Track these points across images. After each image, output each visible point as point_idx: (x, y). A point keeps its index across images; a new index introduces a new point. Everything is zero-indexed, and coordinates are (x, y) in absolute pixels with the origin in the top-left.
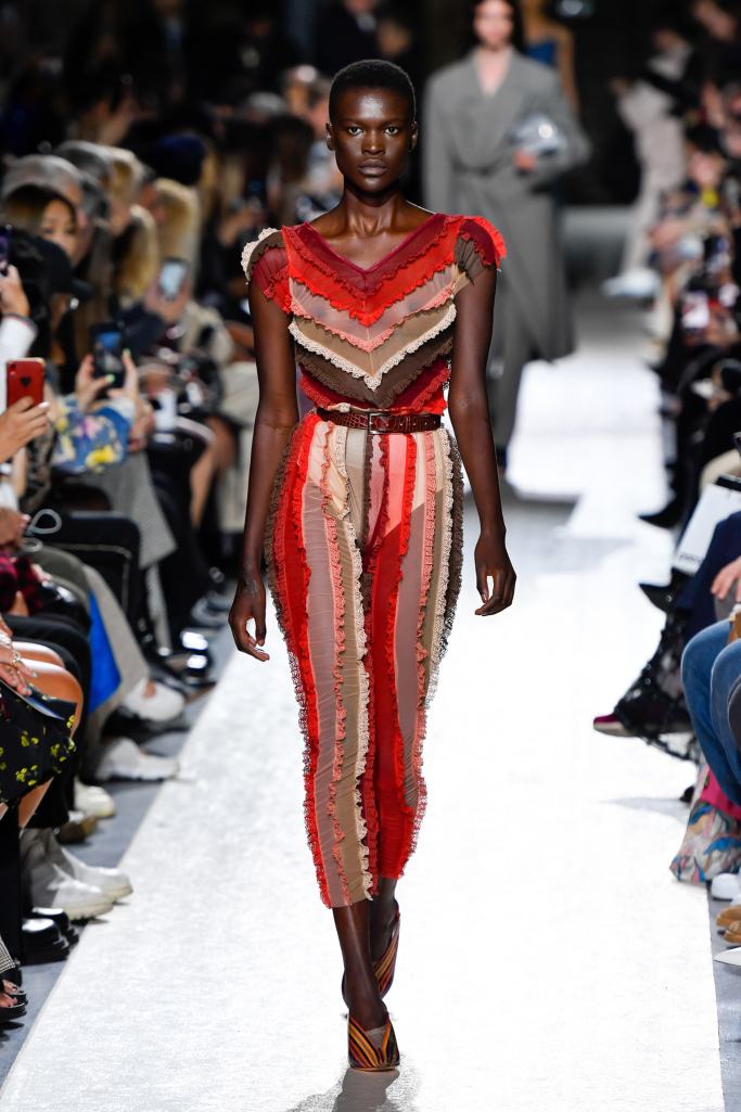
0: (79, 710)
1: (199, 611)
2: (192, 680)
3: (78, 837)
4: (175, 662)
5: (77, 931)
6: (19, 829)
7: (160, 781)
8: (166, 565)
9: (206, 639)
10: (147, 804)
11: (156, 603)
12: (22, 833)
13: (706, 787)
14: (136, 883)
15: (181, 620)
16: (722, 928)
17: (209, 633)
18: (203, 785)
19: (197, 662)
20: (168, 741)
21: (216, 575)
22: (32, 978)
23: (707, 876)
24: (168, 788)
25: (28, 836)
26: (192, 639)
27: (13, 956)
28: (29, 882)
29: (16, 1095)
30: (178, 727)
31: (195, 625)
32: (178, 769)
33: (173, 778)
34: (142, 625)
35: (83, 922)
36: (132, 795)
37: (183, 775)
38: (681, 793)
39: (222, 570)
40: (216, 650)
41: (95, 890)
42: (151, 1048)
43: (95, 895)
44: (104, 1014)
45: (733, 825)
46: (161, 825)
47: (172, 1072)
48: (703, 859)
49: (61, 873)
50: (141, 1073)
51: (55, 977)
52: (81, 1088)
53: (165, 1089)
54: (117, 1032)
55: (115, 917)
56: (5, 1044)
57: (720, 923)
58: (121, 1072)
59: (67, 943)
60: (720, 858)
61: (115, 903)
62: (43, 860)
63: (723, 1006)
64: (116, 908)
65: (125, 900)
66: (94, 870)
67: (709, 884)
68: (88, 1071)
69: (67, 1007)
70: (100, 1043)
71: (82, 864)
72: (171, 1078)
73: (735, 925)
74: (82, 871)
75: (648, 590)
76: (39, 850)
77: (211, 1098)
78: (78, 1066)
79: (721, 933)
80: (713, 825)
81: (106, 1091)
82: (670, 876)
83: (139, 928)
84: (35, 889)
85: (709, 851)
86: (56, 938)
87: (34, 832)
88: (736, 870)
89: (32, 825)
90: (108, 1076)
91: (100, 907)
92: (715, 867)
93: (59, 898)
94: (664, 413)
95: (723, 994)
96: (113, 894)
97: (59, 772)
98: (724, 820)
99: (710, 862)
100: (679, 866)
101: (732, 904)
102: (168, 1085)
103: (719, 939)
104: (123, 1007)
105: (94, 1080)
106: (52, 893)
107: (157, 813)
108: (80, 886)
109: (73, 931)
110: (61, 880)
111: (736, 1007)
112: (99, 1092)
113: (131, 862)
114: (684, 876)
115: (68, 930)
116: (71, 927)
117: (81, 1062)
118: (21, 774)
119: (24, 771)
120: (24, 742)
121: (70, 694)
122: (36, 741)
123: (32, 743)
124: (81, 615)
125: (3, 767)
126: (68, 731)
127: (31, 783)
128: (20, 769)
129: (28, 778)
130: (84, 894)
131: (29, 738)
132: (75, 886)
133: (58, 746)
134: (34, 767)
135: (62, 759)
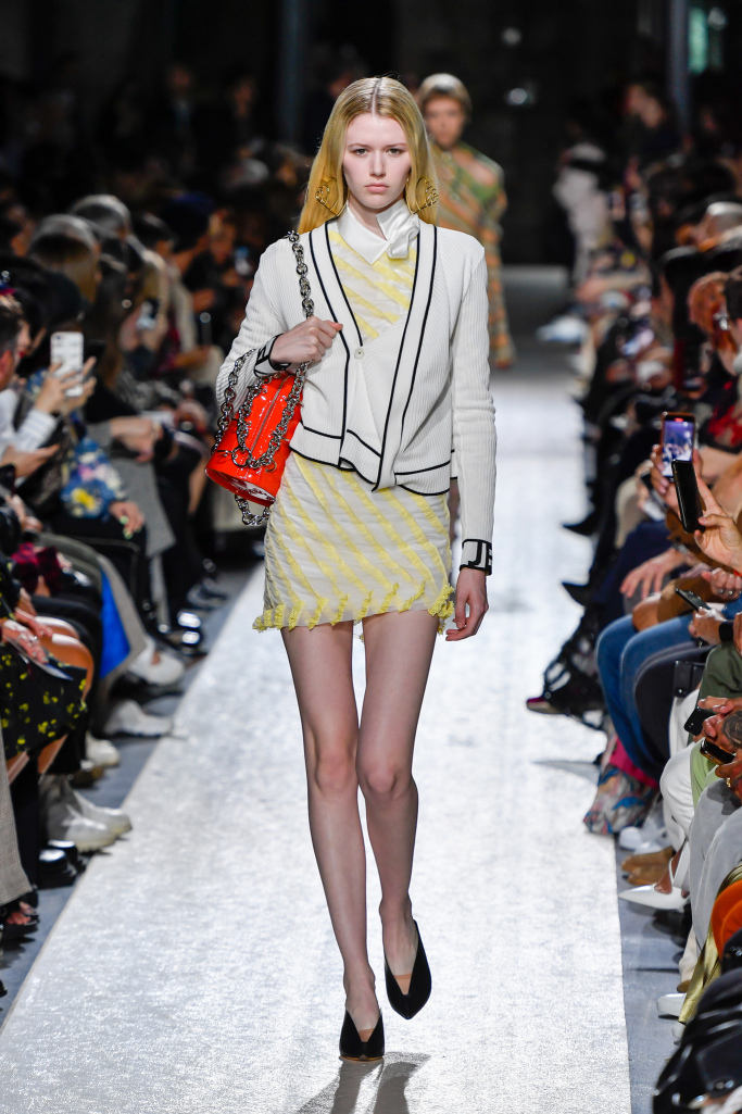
0: (90, 675)
1: (194, 596)
2: (188, 651)
3: (88, 782)
4: (174, 637)
5: (85, 861)
6: (39, 775)
7: (157, 737)
8: (168, 556)
9: (200, 618)
10: (146, 756)
11: (158, 589)
12: (42, 778)
13: (614, 753)
14: (136, 821)
15: (178, 603)
16: (625, 873)
17: (201, 613)
18: (194, 741)
19: (191, 638)
20: (165, 703)
21: (209, 565)
22: (47, 899)
23: (615, 828)
24: (164, 744)
25: (46, 781)
26: (188, 619)
27: (31, 881)
28: (46, 819)
29: (30, 999)
30: (174, 691)
31: (191, 608)
32: (173, 726)
33: (168, 735)
34: (145, 606)
35: (90, 854)
36: (134, 749)
37: (178, 732)
38: (593, 758)
39: (214, 561)
40: (207, 628)
41: (101, 827)
42: (144, 962)
43: (101, 831)
44: (106, 932)
45: (637, 785)
46: (158, 774)
47: (162, 982)
48: (611, 814)
49: (73, 812)
50: (135, 982)
51: (65, 900)
52: (85, 994)
53: (156, 997)
54: (116, 947)
55: (117, 850)
56: (21, 955)
57: (624, 868)
58: (119, 981)
59: (74, 872)
60: (624, 814)
61: (118, 838)
62: (58, 800)
63: (626, 939)
64: (119, 844)
65: (126, 836)
66: (100, 810)
67: (616, 836)
68: (91, 980)
69: (75, 925)
70: (102, 957)
71: (91, 806)
72: (161, 988)
73: (637, 871)
74: (90, 811)
75: (571, 588)
76: (55, 793)
77: (194, 1005)
78: (83, 975)
79: (625, 877)
80: (619, 786)
81: (106, 998)
82: (583, 828)
83: (137, 860)
84: (51, 824)
85: (616, 808)
86: (66, 868)
87: (51, 778)
88: (639, 824)
89: (50, 771)
90: (108, 985)
91: (104, 843)
92: (622, 821)
93: (71, 833)
94: (586, 439)
95: (626, 930)
96: (116, 830)
97: (73, 728)
98: (629, 781)
99: (616, 817)
100: (590, 820)
101: (636, 853)
102: (158, 993)
103: (624, 882)
104: (122, 926)
105: (97, 987)
106: (66, 829)
107: (154, 764)
108: (88, 823)
109: (81, 862)
110: (73, 818)
111: (637, 940)
112: (100, 998)
113: (131, 805)
114: (596, 828)
115: (76, 861)
116: (80, 858)
117: (85, 972)
118: (43, 727)
119: (45, 724)
120: (46, 700)
121: (83, 662)
122: (55, 700)
123: (52, 702)
124: (95, 596)
125: (28, 720)
126: (80, 693)
127: (51, 734)
128: (41, 723)
129: (48, 730)
130: (92, 830)
131: (50, 697)
132: (85, 823)
133: (72, 705)
134: (53, 722)
135: (76, 716)
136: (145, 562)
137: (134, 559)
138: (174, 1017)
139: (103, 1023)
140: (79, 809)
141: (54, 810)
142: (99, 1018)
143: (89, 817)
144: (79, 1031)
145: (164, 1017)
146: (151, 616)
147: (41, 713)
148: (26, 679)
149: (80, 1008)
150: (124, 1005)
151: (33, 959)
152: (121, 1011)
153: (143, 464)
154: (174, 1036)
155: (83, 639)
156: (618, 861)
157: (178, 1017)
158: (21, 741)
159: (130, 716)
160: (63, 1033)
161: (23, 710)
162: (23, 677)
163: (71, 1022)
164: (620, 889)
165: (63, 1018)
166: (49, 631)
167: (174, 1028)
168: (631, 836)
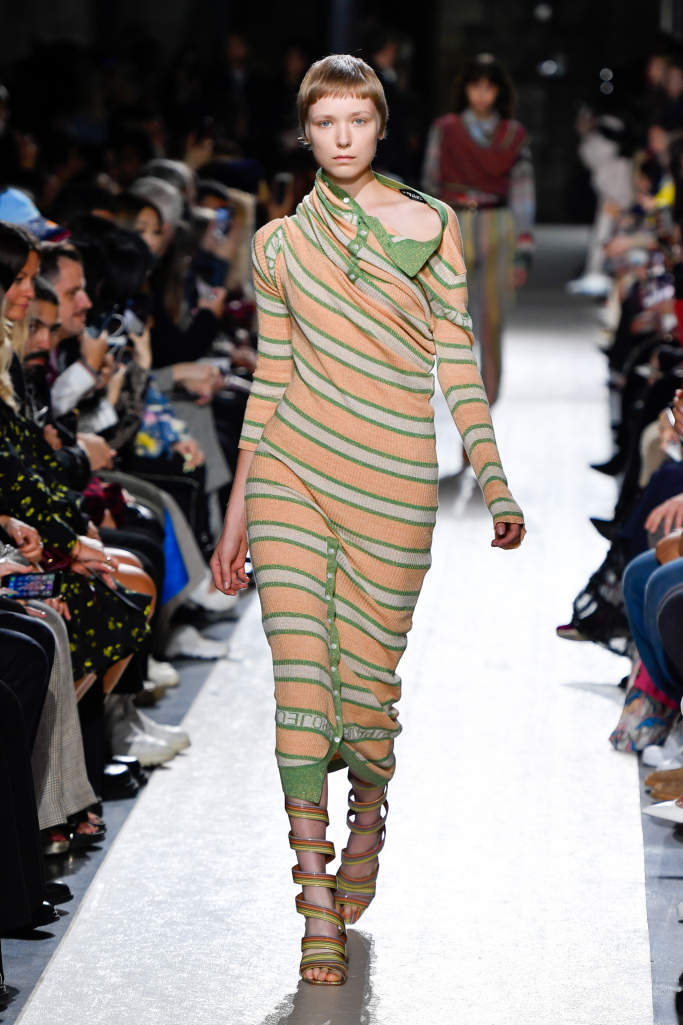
0: (154, 602)
3: (150, 701)
5: (147, 775)
6: (105, 695)
7: (214, 660)
10: (202, 679)
12: (107, 698)
13: (638, 677)
14: (194, 738)
16: (649, 788)
18: (248, 663)
20: (222, 628)
22: (111, 811)
23: (639, 746)
24: (221, 666)
25: (110, 699)
27: (97, 793)
28: (110, 735)
29: (95, 904)
30: (230, 617)
32: (229, 650)
33: (224, 657)
34: (204, 538)
35: (152, 768)
36: (192, 670)
37: (233, 655)
38: (618, 681)
41: (162, 743)
42: (202, 869)
43: (162, 747)
44: (166, 841)
45: (659, 707)
46: (215, 694)
47: (218, 888)
48: (634, 733)
49: (136, 729)
50: (193, 888)
51: (128, 811)
52: (147, 899)
53: (212, 901)
54: (175, 855)
55: (176, 765)
56: (87, 863)
57: (647, 784)
58: (178, 887)
59: (137, 785)
60: (648, 733)
61: (177, 754)
62: (122, 718)
63: (648, 849)
64: (178, 758)
65: (185, 751)
66: (161, 728)
67: (640, 754)
68: (152, 885)
69: (137, 835)
70: (163, 864)
71: (152, 723)
72: (217, 893)
73: (659, 786)
74: (152, 728)
75: (597, 523)
76: (119, 711)
77: (247, 909)
78: (144, 881)
79: (648, 792)
80: (643, 707)
81: (166, 902)
82: (609, 746)
83: (195, 774)
84: (115, 741)
85: (639, 727)
86: (129, 781)
87: (116, 697)
88: (660, 742)
89: (115, 691)
90: (167, 890)
91: (165, 757)
92: (645, 740)
93: (134, 749)
94: (612, 386)
95: (649, 840)
96: (176, 746)
97: (137, 650)
98: (652, 703)
99: (640, 736)
100: (616, 739)
101: (658, 770)
102: (215, 898)
103: (646, 797)
104: (181, 836)
105: (157, 892)
106: (128, 745)
107: (211, 685)
108: (150, 739)
109: (143, 775)
110: (136, 734)
111: (659, 851)
112: (160, 902)
113: (190, 723)
114: (620, 746)
115: (139, 774)
116: (142, 772)
117: (147, 878)
118: (108, 651)
119: (110, 648)
120: (111, 626)
121: (146, 589)
122: (120, 625)
123: (117, 627)
124: (157, 529)
125: (94, 645)
126: (145, 618)
127: (115, 658)
128: (107, 647)
129: (113, 654)
130: (153, 746)
131: (115, 623)
132: (146, 740)
133: (137, 630)
134: (118, 646)
135: (140, 640)
136: (204, 498)
137: (194, 495)
138: (229, 920)
139: (163, 926)
140: (141, 726)
141: (118, 728)
142: (160, 921)
143: (151, 734)
144: (141, 934)
145: (220, 920)
146: (209, 548)
147: (107, 638)
148: (92, 607)
149: (142, 912)
150: (182, 909)
151: (98, 866)
152: (179, 915)
153: (202, 406)
154: (229, 938)
155: (146, 568)
156: (641, 776)
157: (233, 920)
158: (88, 664)
159: (189, 640)
160: (126, 935)
161: (89, 635)
162: (89, 604)
163: (133, 925)
164: (643, 804)
165: (125, 921)
166: (115, 561)
167: (229, 930)
168: (653, 754)
